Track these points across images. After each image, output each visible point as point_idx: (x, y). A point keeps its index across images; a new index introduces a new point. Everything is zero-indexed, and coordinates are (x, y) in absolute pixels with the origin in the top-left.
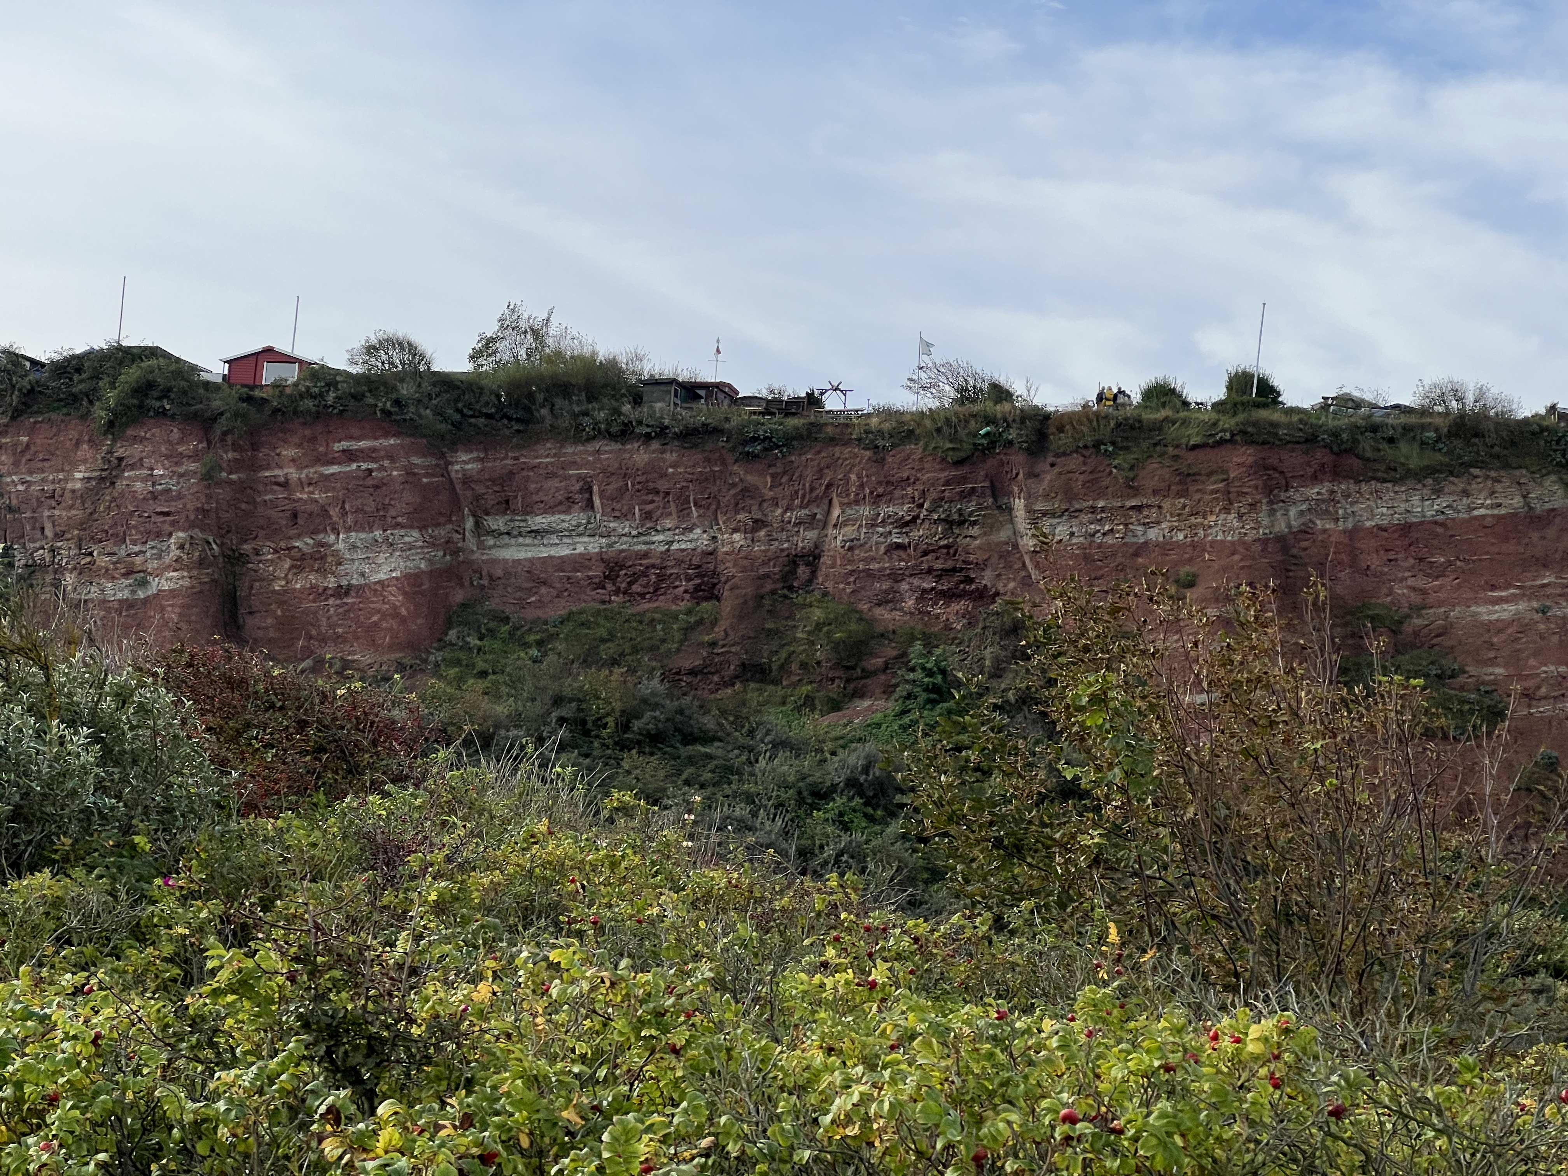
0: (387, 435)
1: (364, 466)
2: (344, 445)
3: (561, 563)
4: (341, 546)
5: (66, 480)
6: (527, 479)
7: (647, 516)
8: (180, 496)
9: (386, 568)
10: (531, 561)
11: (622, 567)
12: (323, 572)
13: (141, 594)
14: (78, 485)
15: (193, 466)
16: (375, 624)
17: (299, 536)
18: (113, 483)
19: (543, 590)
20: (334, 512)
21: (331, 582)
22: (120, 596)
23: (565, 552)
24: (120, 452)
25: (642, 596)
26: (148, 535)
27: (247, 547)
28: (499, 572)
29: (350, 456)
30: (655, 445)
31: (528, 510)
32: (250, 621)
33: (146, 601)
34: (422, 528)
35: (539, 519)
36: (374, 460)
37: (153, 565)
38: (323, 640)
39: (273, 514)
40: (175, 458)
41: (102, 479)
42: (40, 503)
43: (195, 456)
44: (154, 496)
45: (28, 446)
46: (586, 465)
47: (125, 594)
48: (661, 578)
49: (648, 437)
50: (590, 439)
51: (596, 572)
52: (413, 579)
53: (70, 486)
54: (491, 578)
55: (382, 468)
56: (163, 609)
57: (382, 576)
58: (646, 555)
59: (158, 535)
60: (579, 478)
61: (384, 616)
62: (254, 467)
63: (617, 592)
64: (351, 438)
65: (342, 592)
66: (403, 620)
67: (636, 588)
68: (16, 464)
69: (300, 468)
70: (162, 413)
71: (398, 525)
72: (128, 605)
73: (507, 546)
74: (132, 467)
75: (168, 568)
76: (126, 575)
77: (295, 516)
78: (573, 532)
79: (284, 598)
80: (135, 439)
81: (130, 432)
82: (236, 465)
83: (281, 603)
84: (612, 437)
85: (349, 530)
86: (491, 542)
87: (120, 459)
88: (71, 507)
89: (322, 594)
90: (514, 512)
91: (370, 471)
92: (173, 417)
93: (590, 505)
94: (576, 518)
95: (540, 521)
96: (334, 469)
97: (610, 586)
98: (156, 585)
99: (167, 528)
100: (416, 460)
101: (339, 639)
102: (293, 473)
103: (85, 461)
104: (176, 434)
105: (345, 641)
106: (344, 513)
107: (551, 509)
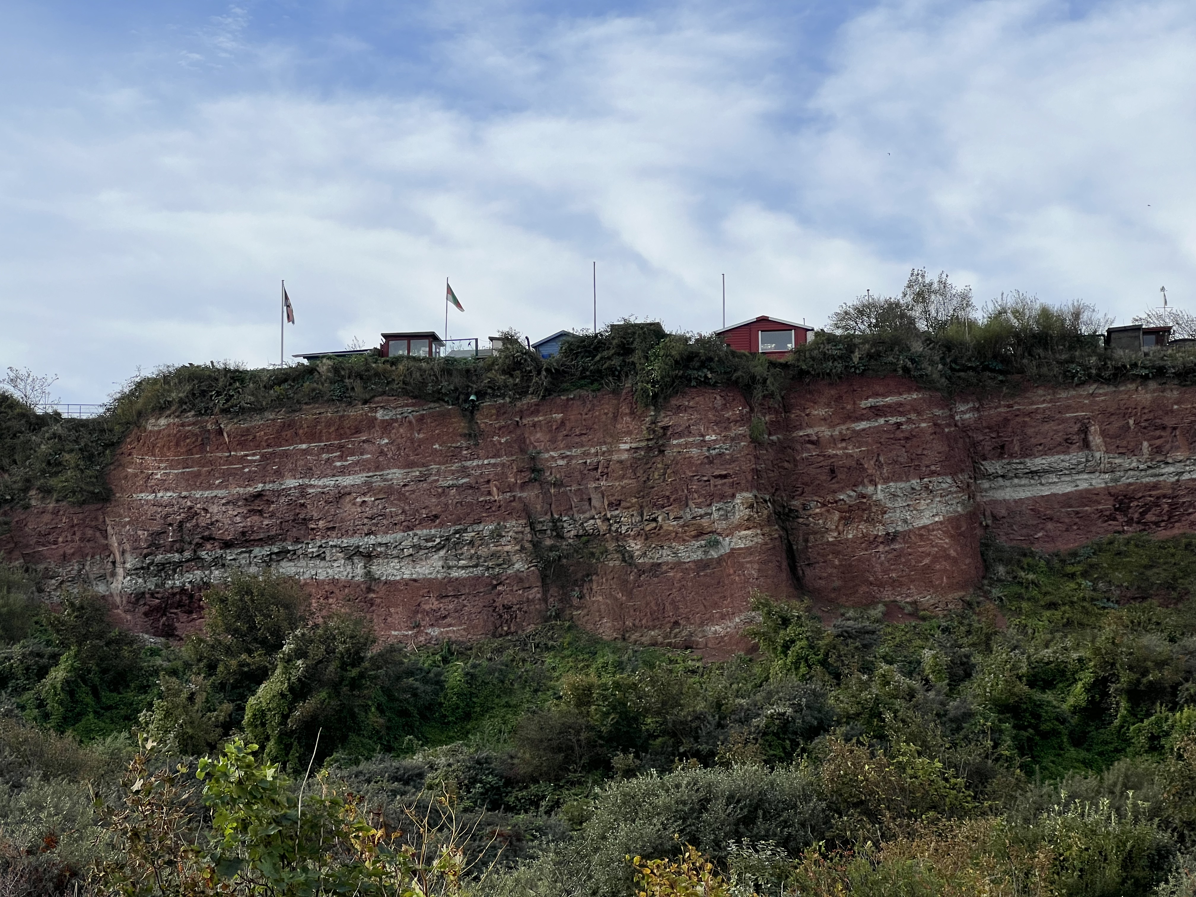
0: (909, 391)
1: (893, 420)
2: (871, 402)
3: (1066, 500)
4: (880, 496)
5: (610, 452)
6: (1025, 424)
7: (1158, 450)
8: (733, 460)
9: (927, 514)
10: (1035, 500)
11: (1132, 499)
12: (870, 521)
13: (714, 554)
14: (625, 456)
15: (742, 430)
16: (928, 567)
17: (842, 490)
18: (661, 452)
19: (1050, 526)
20: (869, 465)
21: (880, 530)
22: (695, 557)
23: (1069, 489)
24: (665, 421)
25: (1157, 524)
26: (711, 498)
27: (796, 503)
28: (1003, 512)
29: (877, 411)
30: (1152, 385)
31: (1027, 452)
32: (808, 572)
33: (720, 560)
34: (953, 474)
35: (1038, 461)
36: (901, 414)
37: (720, 526)
38: (881, 585)
39: (812, 471)
40: (724, 424)
41: (649, 449)
42: (583, 476)
43: (742, 420)
44: (710, 460)
45: (563, 423)
46: (1082, 408)
47: (698, 555)
48: (1173, 507)
49: (1145, 378)
50: (1082, 383)
51: (1107, 505)
52: (954, 521)
53: (615, 457)
54: (994, 518)
55: (909, 421)
56: (741, 566)
57: (925, 521)
58: (1155, 486)
59: (722, 497)
60: (1077, 420)
61: (936, 559)
62: (787, 426)
63: (1130, 522)
64: (876, 395)
65: (891, 538)
66: (955, 561)
67: (1150, 517)
68: (553, 441)
69: (832, 426)
70: (705, 383)
71: (933, 473)
72: (702, 565)
73: (1001, 487)
74: (680, 435)
75: (739, 527)
76: (696, 537)
77: (832, 471)
78: (1073, 470)
79: (836, 548)
80: (679, 409)
81: (674, 402)
82: (774, 427)
83: (836, 553)
84: (1107, 381)
85: (886, 480)
86: (986, 484)
87: (665, 428)
88: (623, 477)
89: (873, 542)
90: (1011, 456)
91: (898, 425)
92: (714, 386)
93: (1086, 445)
94: (1075, 457)
95: (1039, 462)
96: (863, 425)
97: (1121, 518)
98: (727, 544)
99: (729, 491)
100: (938, 412)
101: (895, 584)
102: (825, 432)
103: (629, 433)
104: (719, 401)
105: (901, 585)
106: (879, 465)
107: (1048, 451)
